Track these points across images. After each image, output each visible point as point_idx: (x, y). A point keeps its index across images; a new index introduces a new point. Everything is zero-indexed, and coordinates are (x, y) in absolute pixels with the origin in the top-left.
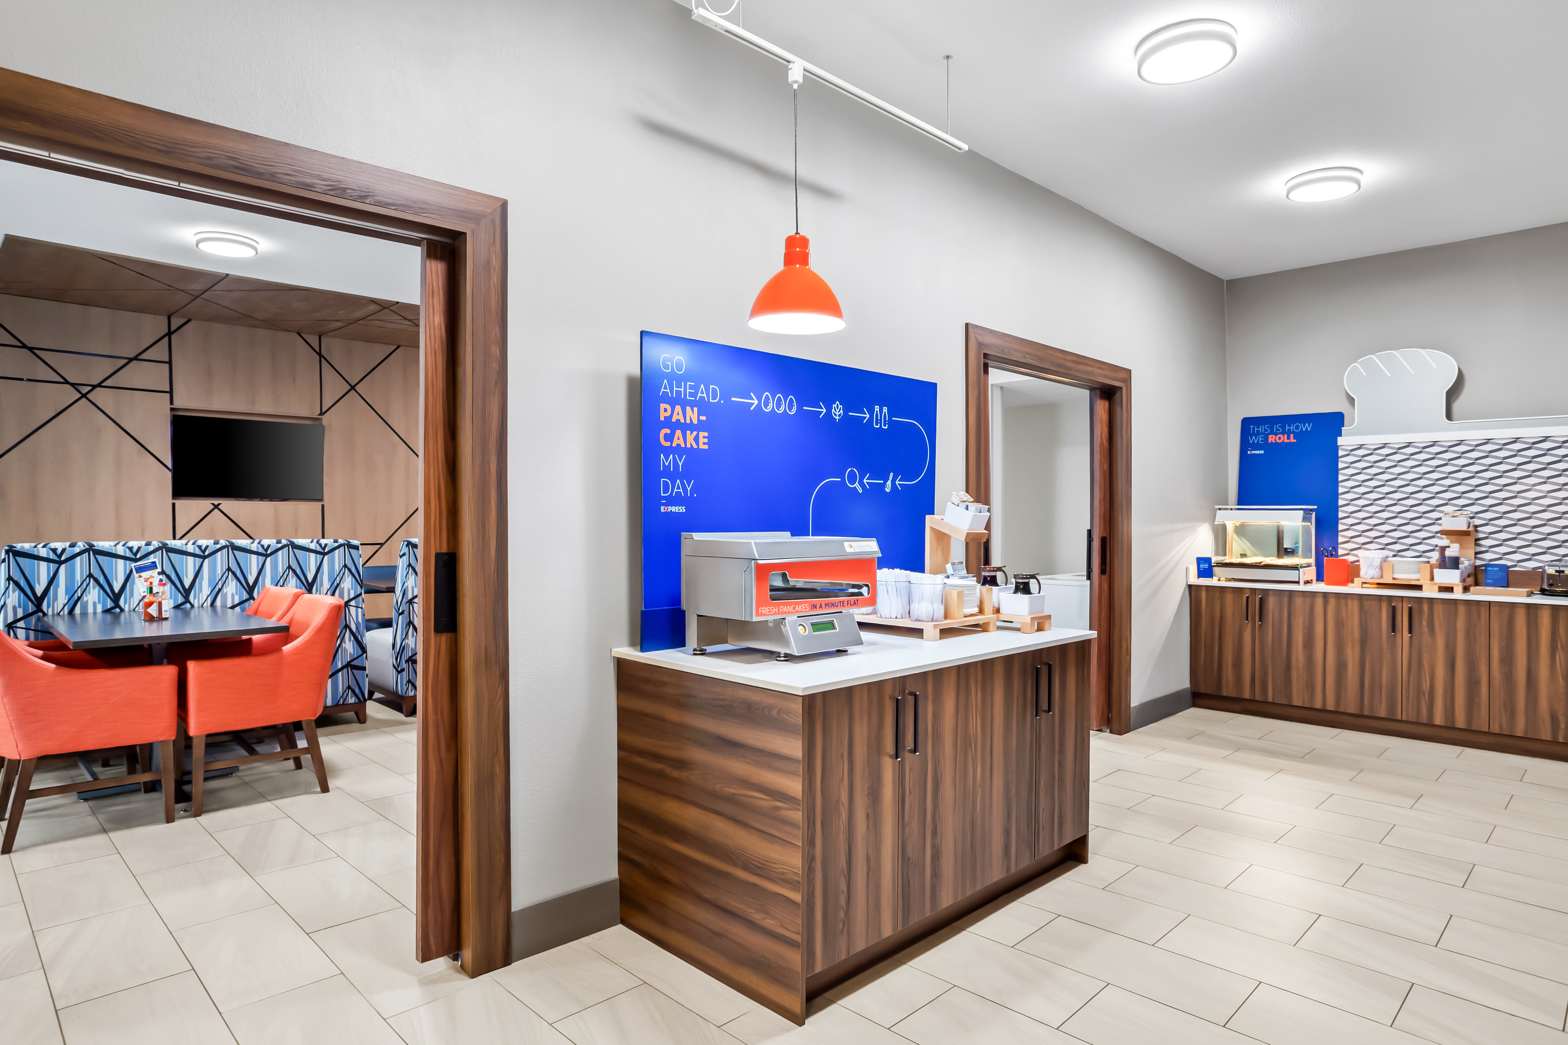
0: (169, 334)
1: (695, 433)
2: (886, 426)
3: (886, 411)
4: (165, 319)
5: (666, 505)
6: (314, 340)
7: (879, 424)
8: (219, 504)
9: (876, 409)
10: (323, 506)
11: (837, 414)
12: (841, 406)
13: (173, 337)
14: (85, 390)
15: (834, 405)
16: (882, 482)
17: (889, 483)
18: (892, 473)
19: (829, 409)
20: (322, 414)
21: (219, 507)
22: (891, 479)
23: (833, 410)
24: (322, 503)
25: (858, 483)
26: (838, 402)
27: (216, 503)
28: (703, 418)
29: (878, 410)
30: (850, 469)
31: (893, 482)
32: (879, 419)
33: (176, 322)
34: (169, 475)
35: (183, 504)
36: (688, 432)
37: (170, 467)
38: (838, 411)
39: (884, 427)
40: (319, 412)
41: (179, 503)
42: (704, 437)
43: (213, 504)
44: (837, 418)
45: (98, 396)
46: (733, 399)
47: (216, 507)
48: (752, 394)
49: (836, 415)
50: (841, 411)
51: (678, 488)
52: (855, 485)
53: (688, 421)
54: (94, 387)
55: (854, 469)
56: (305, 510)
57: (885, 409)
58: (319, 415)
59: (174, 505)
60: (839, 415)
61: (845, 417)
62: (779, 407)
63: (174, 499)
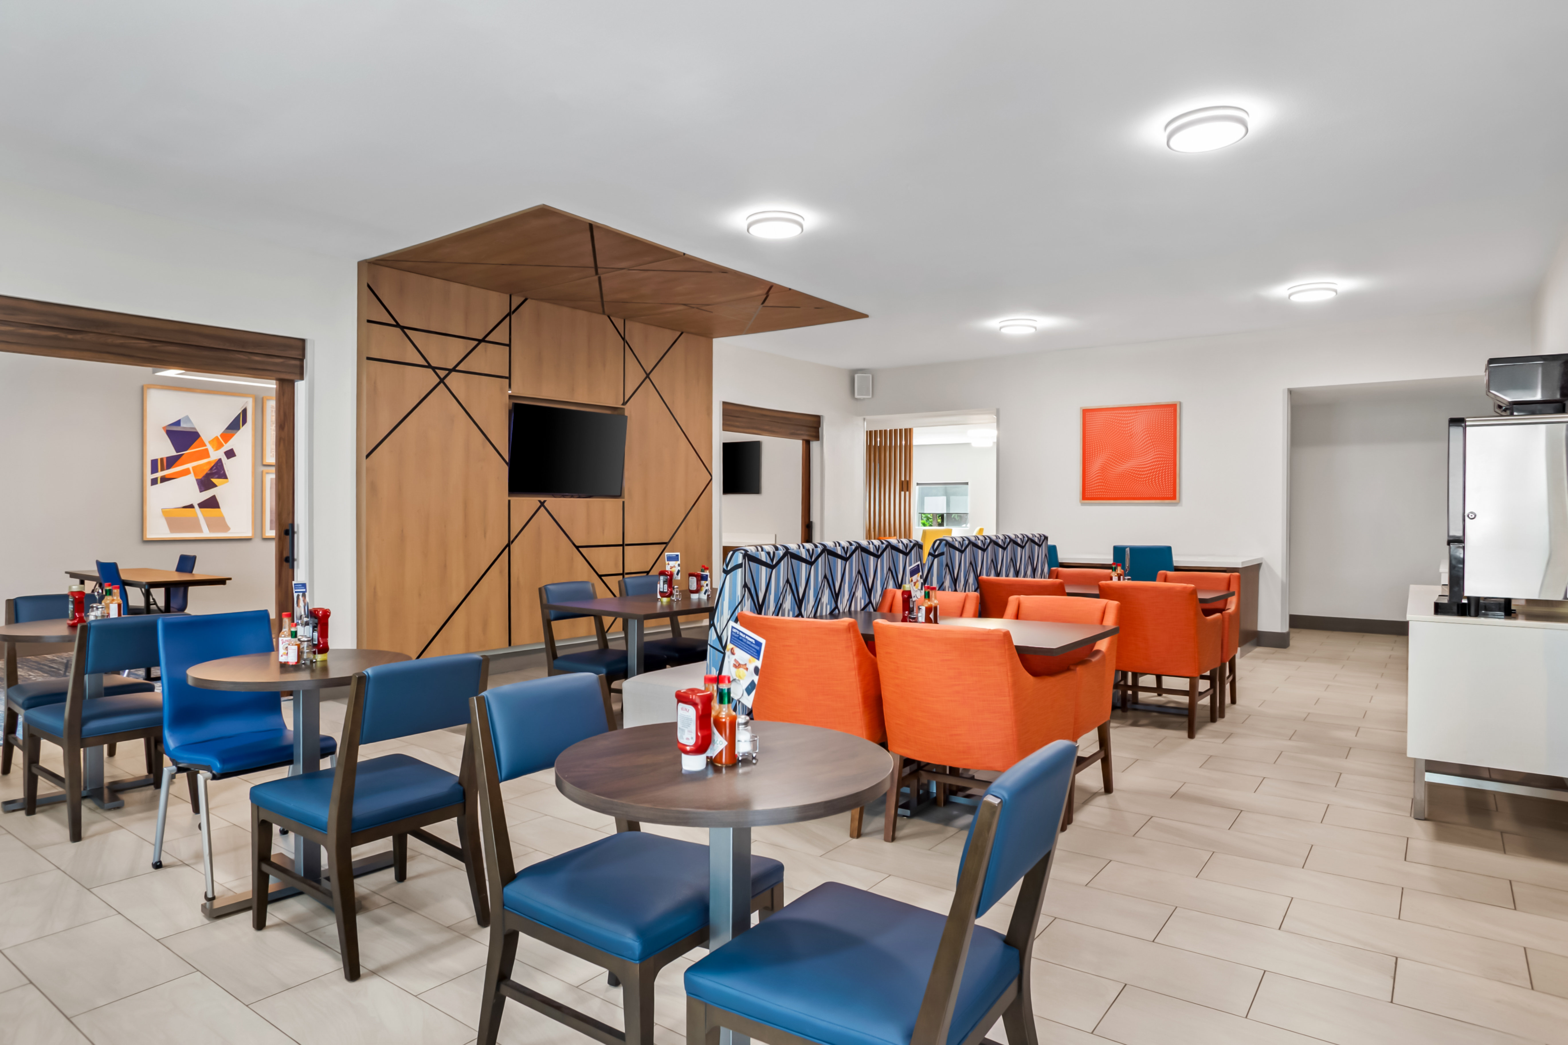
0: (510, 314)
4: (507, 297)
6: (619, 323)
8: (545, 501)
10: (623, 502)
13: (513, 316)
14: (442, 374)
20: (624, 403)
21: (545, 504)
24: (623, 500)
27: (542, 499)
33: (515, 301)
34: (506, 469)
35: (517, 500)
37: (507, 460)
40: (622, 402)
41: (514, 500)
43: (540, 501)
45: (454, 380)
47: (542, 504)
54: (450, 371)
56: (608, 506)
58: (622, 404)
59: (509, 501)
63: (509, 495)
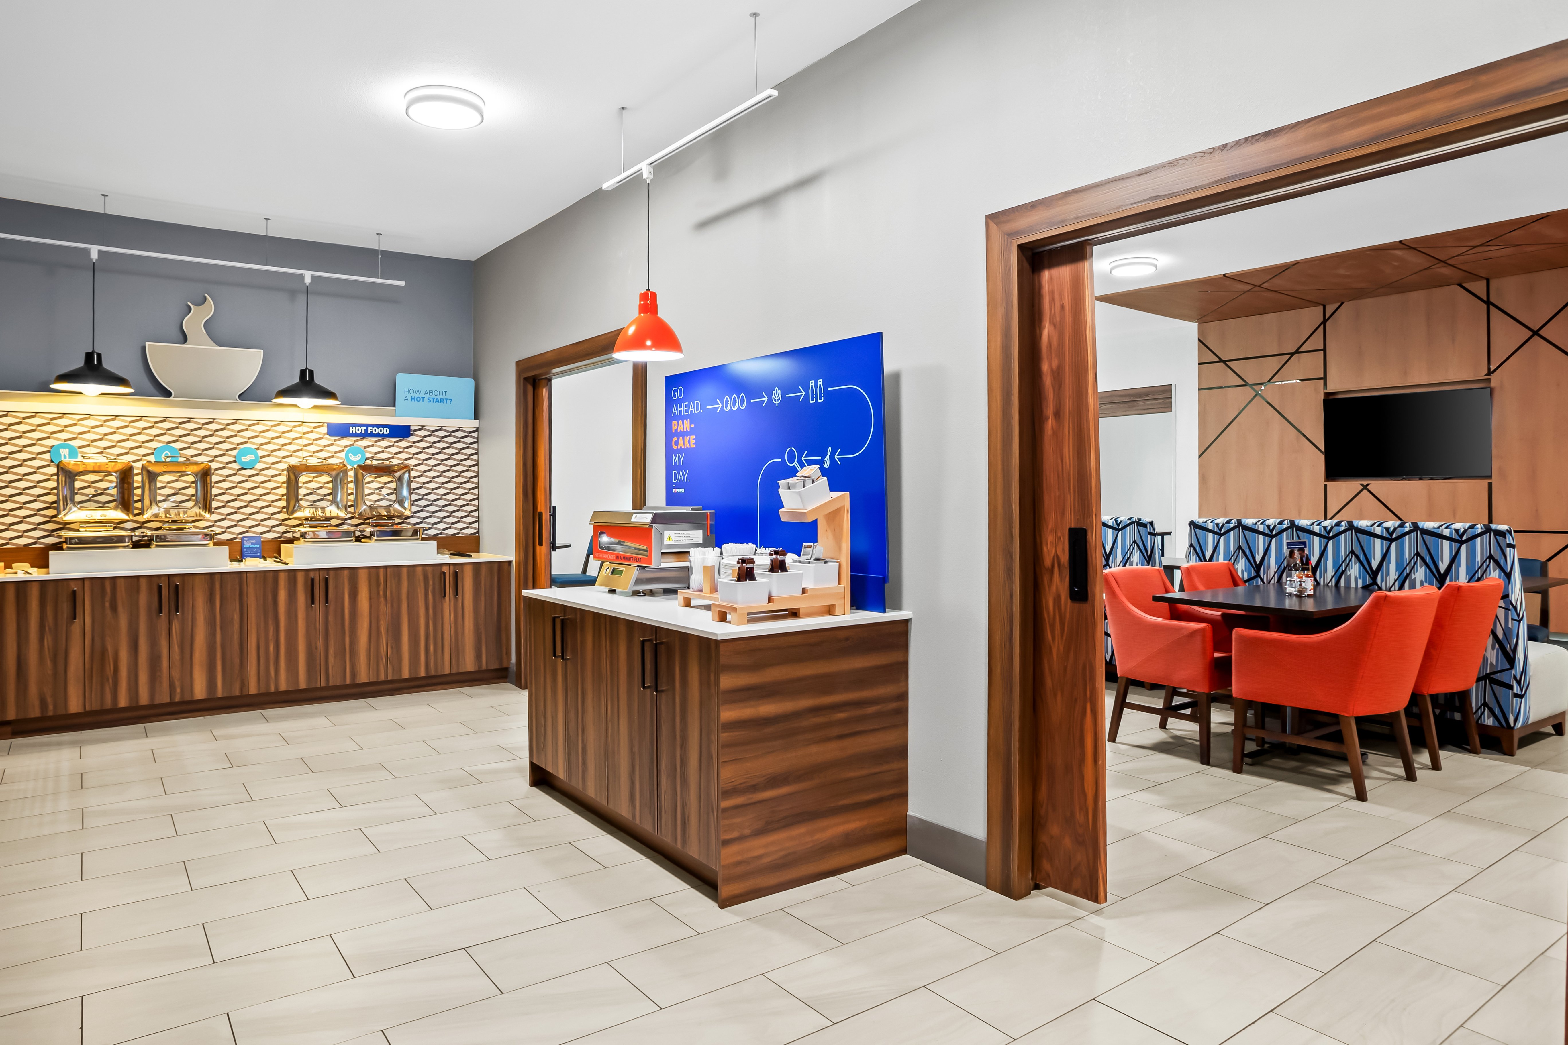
0: (1324, 322)
1: (689, 437)
2: (822, 399)
3: (821, 383)
4: (1321, 308)
5: (676, 488)
6: (1479, 287)
7: (815, 399)
8: (1368, 485)
9: (811, 384)
10: (1490, 485)
11: (777, 399)
12: (780, 391)
13: (1328, 324)
14: (1259, 388)
15: (774, 392)
16: (820, 458)
17: (827, 458)
18: (830, 448)
19: (770, 397)
20: (1490, 373)
21: (1368, 487)
22: (829, 454)
23: (773, 396)
24: (1490, 481)
25: (797, 461)
26: (777, 388)
27: (1365, 483)
28: (692, 426)
29: (813, 384)
30: (789, 449)
31: (832, 457)
32: (814, 393)
33: (1330, 309)
34: (1322, 457)
35: (1335, 485)
36: (685, 437)
37: (1323, 450)
38: (777, 396)
39: (819, 401)
40: (1486, 372)
41: (1329, 483)
42: (693, 439)
43: (1362, 485)
44: (777, 403)
45: (1269, 391)
46: (708, 407)
47: (1365, 487)
48: (718, 400)
49: (775, 400)
50: (780, 395)
51: (681, 477)
52: (794, 464)
53: (685, 430)
54: (1265, 384)
55: (793, 449)
57: (820, 382)
58: (1486, 375)
59: (1326, 486)
60: (779, 400)
61: (784, 400)
62: (734, 405)
63: (1325, 481)
